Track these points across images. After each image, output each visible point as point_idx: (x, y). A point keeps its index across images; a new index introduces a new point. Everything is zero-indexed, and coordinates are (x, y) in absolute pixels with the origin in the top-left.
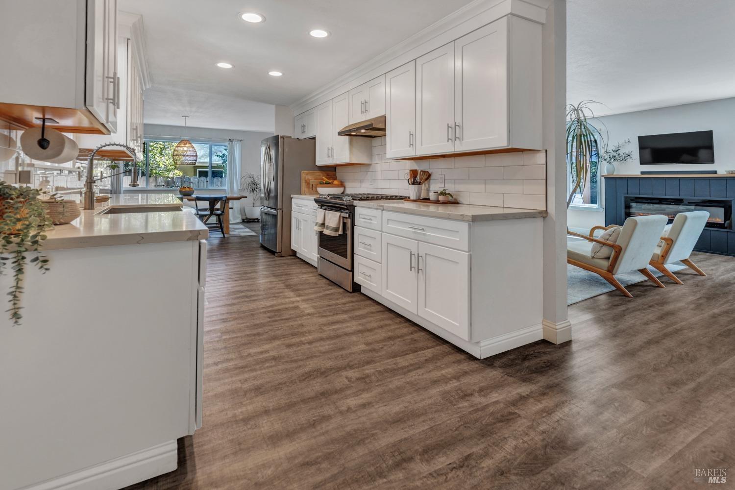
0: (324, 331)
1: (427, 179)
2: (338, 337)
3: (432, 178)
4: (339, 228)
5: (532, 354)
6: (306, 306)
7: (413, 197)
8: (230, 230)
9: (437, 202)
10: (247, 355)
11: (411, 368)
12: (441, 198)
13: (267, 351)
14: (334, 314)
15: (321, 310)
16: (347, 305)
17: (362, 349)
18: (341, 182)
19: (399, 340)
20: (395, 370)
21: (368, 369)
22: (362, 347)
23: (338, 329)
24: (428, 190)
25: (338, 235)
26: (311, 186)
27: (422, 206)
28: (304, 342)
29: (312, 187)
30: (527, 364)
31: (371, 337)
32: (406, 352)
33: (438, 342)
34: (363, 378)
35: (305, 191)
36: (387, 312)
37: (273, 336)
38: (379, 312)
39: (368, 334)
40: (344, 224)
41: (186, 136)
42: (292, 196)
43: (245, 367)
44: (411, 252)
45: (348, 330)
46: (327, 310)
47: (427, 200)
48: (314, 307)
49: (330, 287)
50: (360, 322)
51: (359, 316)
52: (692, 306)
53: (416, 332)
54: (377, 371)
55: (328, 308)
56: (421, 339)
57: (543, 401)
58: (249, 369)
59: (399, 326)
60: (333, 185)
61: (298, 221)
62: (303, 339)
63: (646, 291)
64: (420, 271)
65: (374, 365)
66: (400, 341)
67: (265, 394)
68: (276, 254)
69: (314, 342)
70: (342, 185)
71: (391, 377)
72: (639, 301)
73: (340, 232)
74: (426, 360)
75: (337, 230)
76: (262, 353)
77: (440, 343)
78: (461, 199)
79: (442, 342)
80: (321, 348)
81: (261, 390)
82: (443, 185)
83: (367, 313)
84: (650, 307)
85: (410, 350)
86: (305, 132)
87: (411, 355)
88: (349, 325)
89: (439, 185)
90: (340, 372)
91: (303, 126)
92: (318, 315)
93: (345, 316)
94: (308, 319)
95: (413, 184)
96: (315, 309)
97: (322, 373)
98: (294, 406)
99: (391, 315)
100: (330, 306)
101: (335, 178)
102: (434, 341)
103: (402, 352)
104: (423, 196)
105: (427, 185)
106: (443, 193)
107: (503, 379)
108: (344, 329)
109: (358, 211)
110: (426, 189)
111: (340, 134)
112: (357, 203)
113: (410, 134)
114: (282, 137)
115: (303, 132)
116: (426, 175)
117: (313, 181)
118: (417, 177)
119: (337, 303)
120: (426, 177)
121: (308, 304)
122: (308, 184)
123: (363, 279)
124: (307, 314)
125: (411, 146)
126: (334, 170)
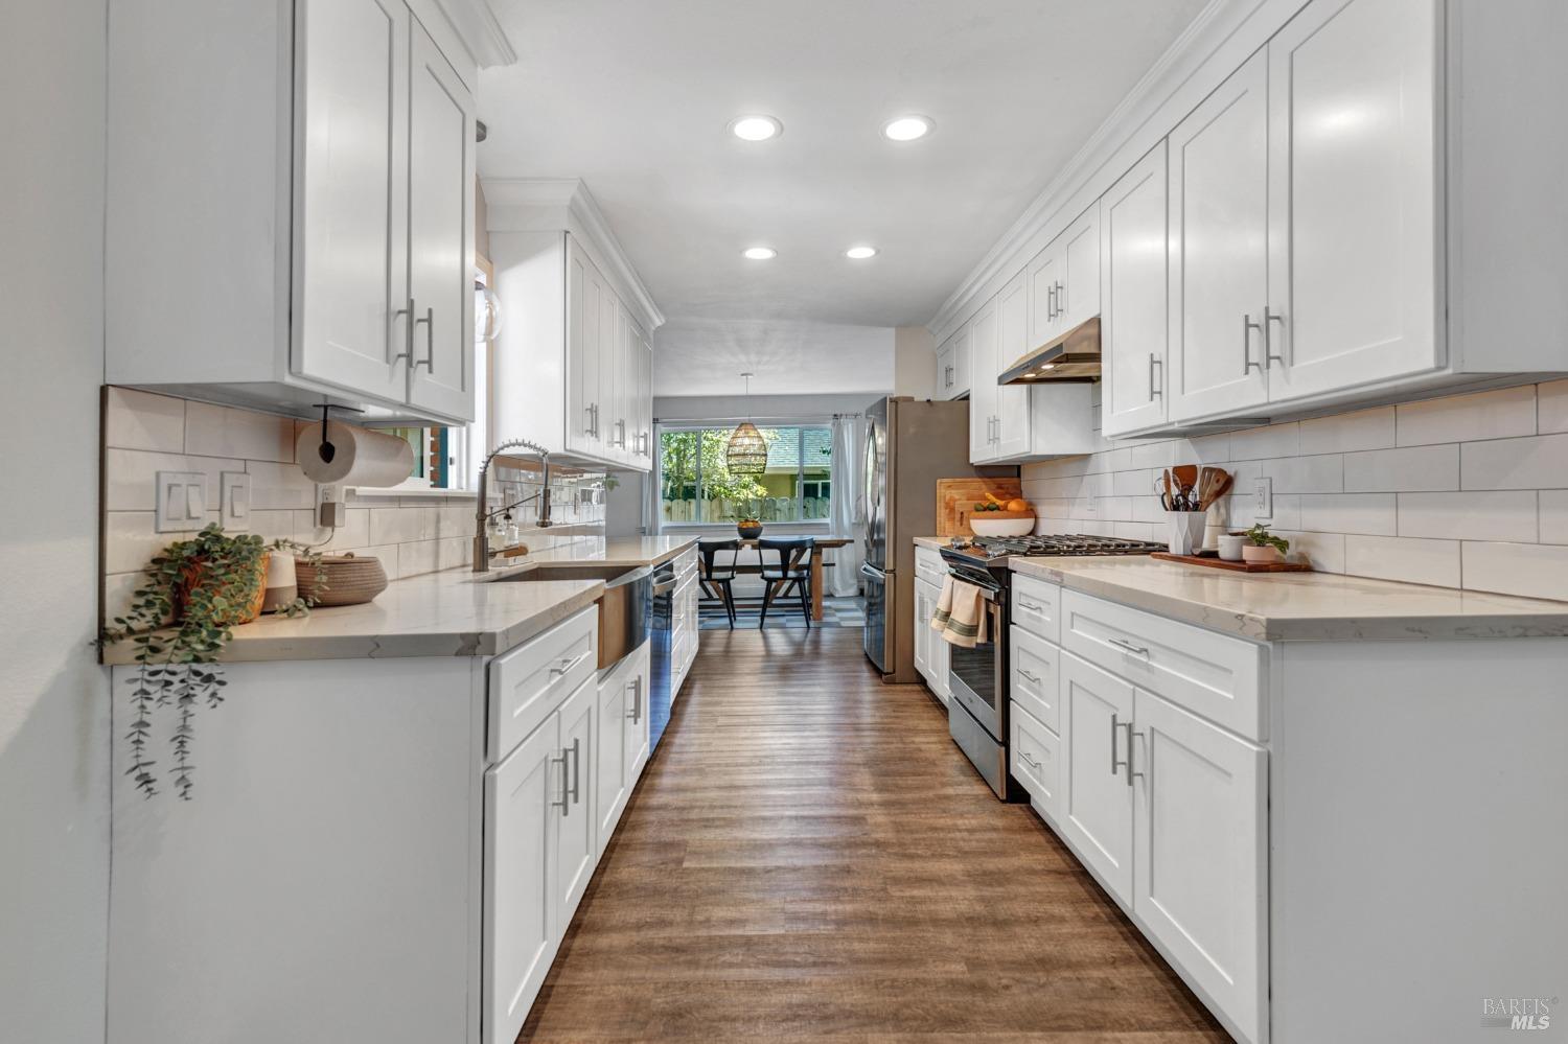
0: (889, 898)
1: (1219, 494)
2: (913, 922)
3: (1237, 487)
4: (978, 626)
6: (881, 819)
7: (1176, 548)
9: (1238, 565)
10: (703, 919)
12: (1249, 553)
13: (743, 922)
14: (934, 855)
15: (908, 838)
16: (978, 836)
17: (954, 976)
18: (1030, 503)
19: (1067, 974)
22: (958, 969)
23: (922, 901)
25: (974, 646)
26: (958, 516)
28: (828, 918)
29: (962, 518)
31: (994, 946)
32: (1070, 1022)
33: (1183, 1015)
35: (945, 528)
38: (1050, 872)
39: (990, 931)
40: (990, 617)
41: (748, 415)
42: (917, 540)
43: (683, 951)
44: (1114, 717)
45: (946, 910)
46: (924, 839)
47: (1210, 557)
48: (898, 827)
50: (984, 893)
51: (992, 873)
53: (1127, 960)
55: (930, 834)
56: (1133, 990)
58: (689, 957)
59: (1084, 930)
60: (1005, 512)
61: (922, 602)
64: (1137, 779)
65: (959, 1035)
66: (1065, 979)
67: (683, 1034)
68: (885, 676)
69: (852, 922)
70: (1030, 512)
73: (981, 639)
75: (971, 631)
76: (732, 922)
77: (1188, 1021)
78: (1319, 557)
79: (1198, 1017)
80: (857, 946)
83: (1017, 871)
85: (1083, 1017)
86: (952, 383)
87: (1079, 1034)
88: (954, 894)
90: (866, 1029)
91: (949, 370)
92: (896, 849)
93: (955, 867)
95: (1176, 508)
96: (898, 831)
97: (825, 1018)
99: (1080, 891)
100: (934, 829)
102: (1172, 1008)
103: (1058, 1017)
104: (1206, 545)
105: (1223, 510)
106: (1259, 538)
108: (936, 902)
109: (1019, 584)
110: (1220, 523)
111: (1001, 381)
112: (1014, 562)
113: (1153, 362)
114: (891, 401)
115: (949, 384)
116: (1218, 481)
117: (962, 504)
118: (1190, 488)
119: (955, 825)
120: (1216, 487)
121: (889, 814)
122: (952, 510)
123: (1027, 772)
124: (873, 841)
125: (1156, 396)
126: (1017, 475)
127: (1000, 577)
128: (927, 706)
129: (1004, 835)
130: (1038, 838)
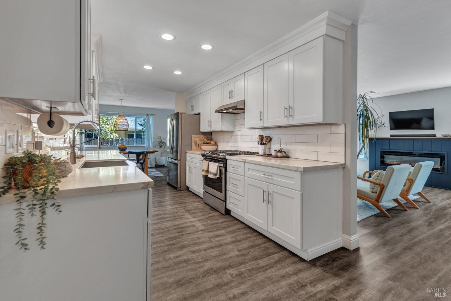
0: (212, 242)
2: (221, 246)
3: (273, 140)
4: (217, 173)
5: (337, 257)
6: (199, 224)
7: (261, 153)
8: (148, 172)
9: (276, 157)
10: (168, 258)
11: (267, 267)
12: (279, 154)
13: (180, 256)
14: (217, 230)
15: (208, 227)
16: (224, 224)
17: (237, 254)
18: (216, 142)
19: (258, 247)
20: (258, 268)
21: (242, 268)
22: (237, 253)
23: (220, 240)
24: (270, 149)
25: (216, 178)
26: (198, 145)
27: (266, 160)
28: (201, 250)
30: (335, 264)
31: (242, 246)
32: (263, 256)
33: (281, 249)
34: (240, 275)
35: (194, 148)
36: (248, 229)
37: (183, 245)
38: (243, 228)
39: (238, 243)
41: (122, 112)
42: (187, 151)
43: (168, 267)
45: (226, 241)
46: (212, 227)
48: (205, 225)
49: (212, 211)
50: (232, 236)
51: (231, 231)
52: (427, 224)
53: (267, 242)
54: (247, 269)
55: (213, 226)
56: (270, 247)
57: (349, 290)
58: (171, 268)
59: (256, 238)
60: (211, 144)
61: (191, 168)
62: (200, 247)
63: (398, 213)
64: (269, 203)
65: (245, 265)
66: (258, 248)
67: (183, 286)
68: (177, 189)
69: (207, 249)
70: (216, 144)
71: (256, 274)
72: (395, 220)
73: (218, 176)
74: (276, 262)
76: (177, 257)
77: (282, 250)
78: (290, 155)
79: (283, 249)
80: (212, 254)
81: (180, 283)
82: (279, 146)
83: (236, 229)
84: (402, 224)
85: (265, 255)
86: (193, 110)
87: (266, 258)
88: (226, 237)
89: (277, 146)
90: (225, 270)
91: (192, 106)
92: (207, 231)
93: (222, 232)
94: (202, 233)
95: (261, 145)
97: (215, 271)
98: (201, 295)
99: (251, 231)
100: (213, 224)
101: (211, 140)
102: (278, 249)
103: (261, 256)
104: (267, 152)
105: (269, 145)
106: (280, 151)
107: (323, 275)
108: (224, 240)
111: (216, 112)
112: (227, 157)
113: (260, 113)
114: (180, 113)
115: (192, 110)
117: (199, 142)
119: (217, 222)
121: (200, 223)
122: (196, 143)
124: (200, 230)
125: (261, 121)
126: (211, 134)
127: (224, 161)
129: (229, 222)
130: (236, 222)
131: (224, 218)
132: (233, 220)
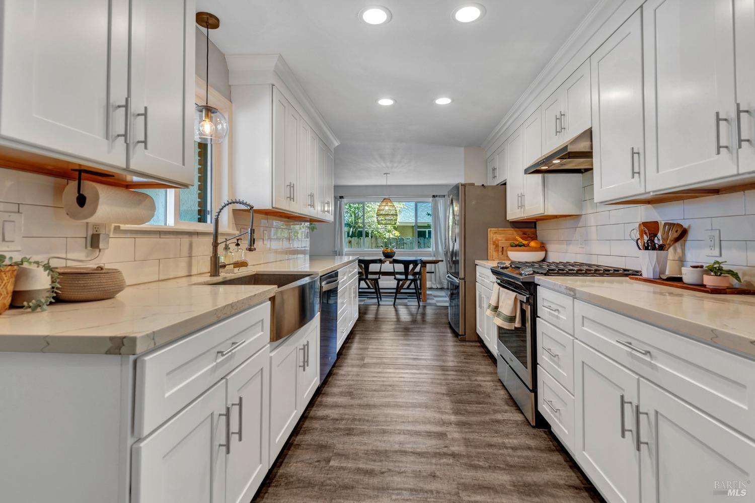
1: (677, 240)
3: (691, 236)
4: (515, 317)
6: (456, 435)
7: (647, 274)
9: (700, 287)
12: (709, 281)
14: (490, 467)
15: (473, 451)
16: (519, 453)
18: (542, 243)
24: (682, 261)
25: (513, 328)
26: (500, 249)
29: (503, 250)
35: (493, 255)
37: (387, 484)
38: (570, 486)
40: (523, 312)
42: (477, 262)
44: (622, 397)
46: (484, 453)
47: (676, 280)
48: (467, 442)
51: (530, 485)
55: (488, 450)
60: (528, 248)
61: (481, 297)
64: (643, 446)
68: (460, 337)
70: (543, 247)
73: (517, 324)
75: (512, 319)
82: (717, 252)
83: (547, 484)
89: (708, 251)
92: (465, 460)
93: (502, 478)
94: (448, 464)
95: (646, 248)
96: (467, 446)
100: (490, 446)
101: (534, 238)
104: (668, 273)
105: (679, 250)
106: (716, 270)
109: (541, 293)
110: (677, 258)
111: (527, 171)
112: (538, 279)
113: (633, 153)
114: (462, 186)
115: (494, 177)
116: (676, 232)
117: (503, 243)
118: (655, 235)
119: (503, 443)
120: (676, 235)
121: (462, 432)
122: (497, 246)
123: (550, 413)
124: (451, 453)
125: (637, 175)
126: (533, 226)
127: (530, 288)
128: (484, 356)
129: (536, 453)
130: (557, 457)
131: (528, 434)
132: (550, 450)
